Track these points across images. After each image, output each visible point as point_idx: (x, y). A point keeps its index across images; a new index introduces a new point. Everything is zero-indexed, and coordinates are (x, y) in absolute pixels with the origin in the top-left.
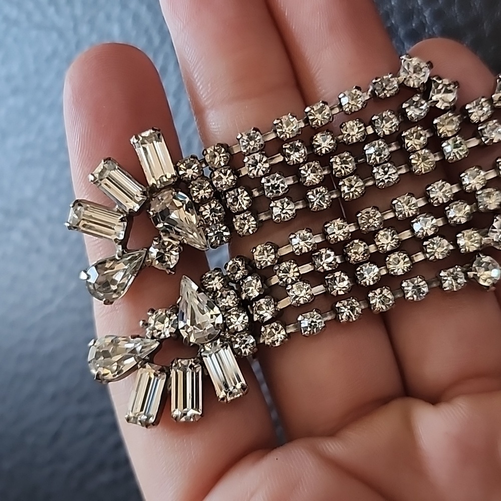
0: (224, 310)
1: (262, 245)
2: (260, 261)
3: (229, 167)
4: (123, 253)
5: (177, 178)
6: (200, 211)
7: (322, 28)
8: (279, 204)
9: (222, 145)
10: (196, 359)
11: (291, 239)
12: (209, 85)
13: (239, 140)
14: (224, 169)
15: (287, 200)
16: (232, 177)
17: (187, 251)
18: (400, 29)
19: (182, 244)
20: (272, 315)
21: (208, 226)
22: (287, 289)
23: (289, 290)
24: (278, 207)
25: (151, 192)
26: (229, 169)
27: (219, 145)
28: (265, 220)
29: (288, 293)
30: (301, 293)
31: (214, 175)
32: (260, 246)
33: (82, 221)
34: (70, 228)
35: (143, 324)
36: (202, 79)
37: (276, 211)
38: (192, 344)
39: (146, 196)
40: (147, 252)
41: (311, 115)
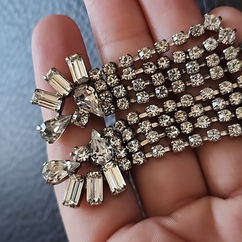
0: (114, 147)
1: (131, 113)
2: (130, 121)
3: (115, 74)
4: (59, 117)
5: (88, 79)
6: (100, 96)
7: (161, 2)
8: (141, 95)
9: (112, 63)
10: (99, 172)
12: (104, 33)
13: (120, 60)
14: (113, 75)
15: (145, 92)
16: (117, 80)
17: (92, 117)
19: (90, 113)
20: (138, 149)
21: (104, 104)
22: (146, 135)
24: (140, 96)
25: (75, 86)
26: (116, 75)
27: (110, 63)
28: (134, 103)
29: (146, 137)
30: (153, 137)
31: (108, 78)
33: (39, 100)
34: (33, 103)
35: (72, 154)
36: (101, 30)
37: (139, 98)
38: (97, 164)
39: (72, 87)
40: (72, 117)
41: (157, 47)
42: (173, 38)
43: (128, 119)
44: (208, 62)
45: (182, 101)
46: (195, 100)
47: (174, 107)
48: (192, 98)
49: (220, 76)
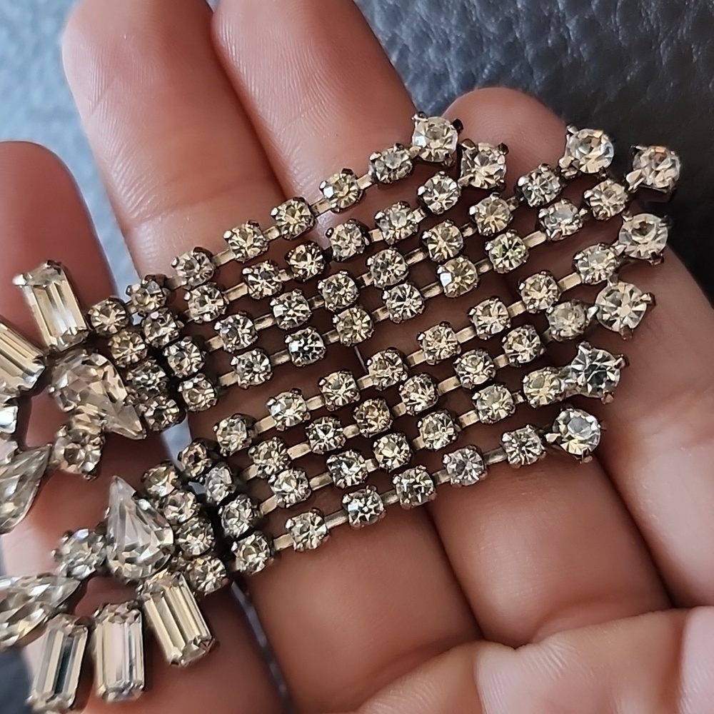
0: (175, 523)
1: (228, 419)
2: (227, 445)
3: (167, 309)
4: (16, 453)
5: (87, 333)
9: (154, 278)
10: (131, 602)
11: (270, 406)
13: (175, 267)
14: (159, 312)
18: (528, 47)
19: (105, 434)
20: (248, 524)
21: (142, 401)
22: (271, 481)
23: (273, 484)
24: (243, 364)
25: (50, 358)
26: (168, 312)
29: (272, 488)
30: (289, 487)
31: (146, 324)
32: (224, 421)
35: (56, 555)
38: (127, 581)
39: (44, 364)
40: (51, 449)
41: (281, 220)
42: (322, 190)
43: (220, 439)
44: (431, 247)
45: (372, 372)
46: (409, 365)
47: (351, 390)
48: (399, 361)
49: (468, 285)
